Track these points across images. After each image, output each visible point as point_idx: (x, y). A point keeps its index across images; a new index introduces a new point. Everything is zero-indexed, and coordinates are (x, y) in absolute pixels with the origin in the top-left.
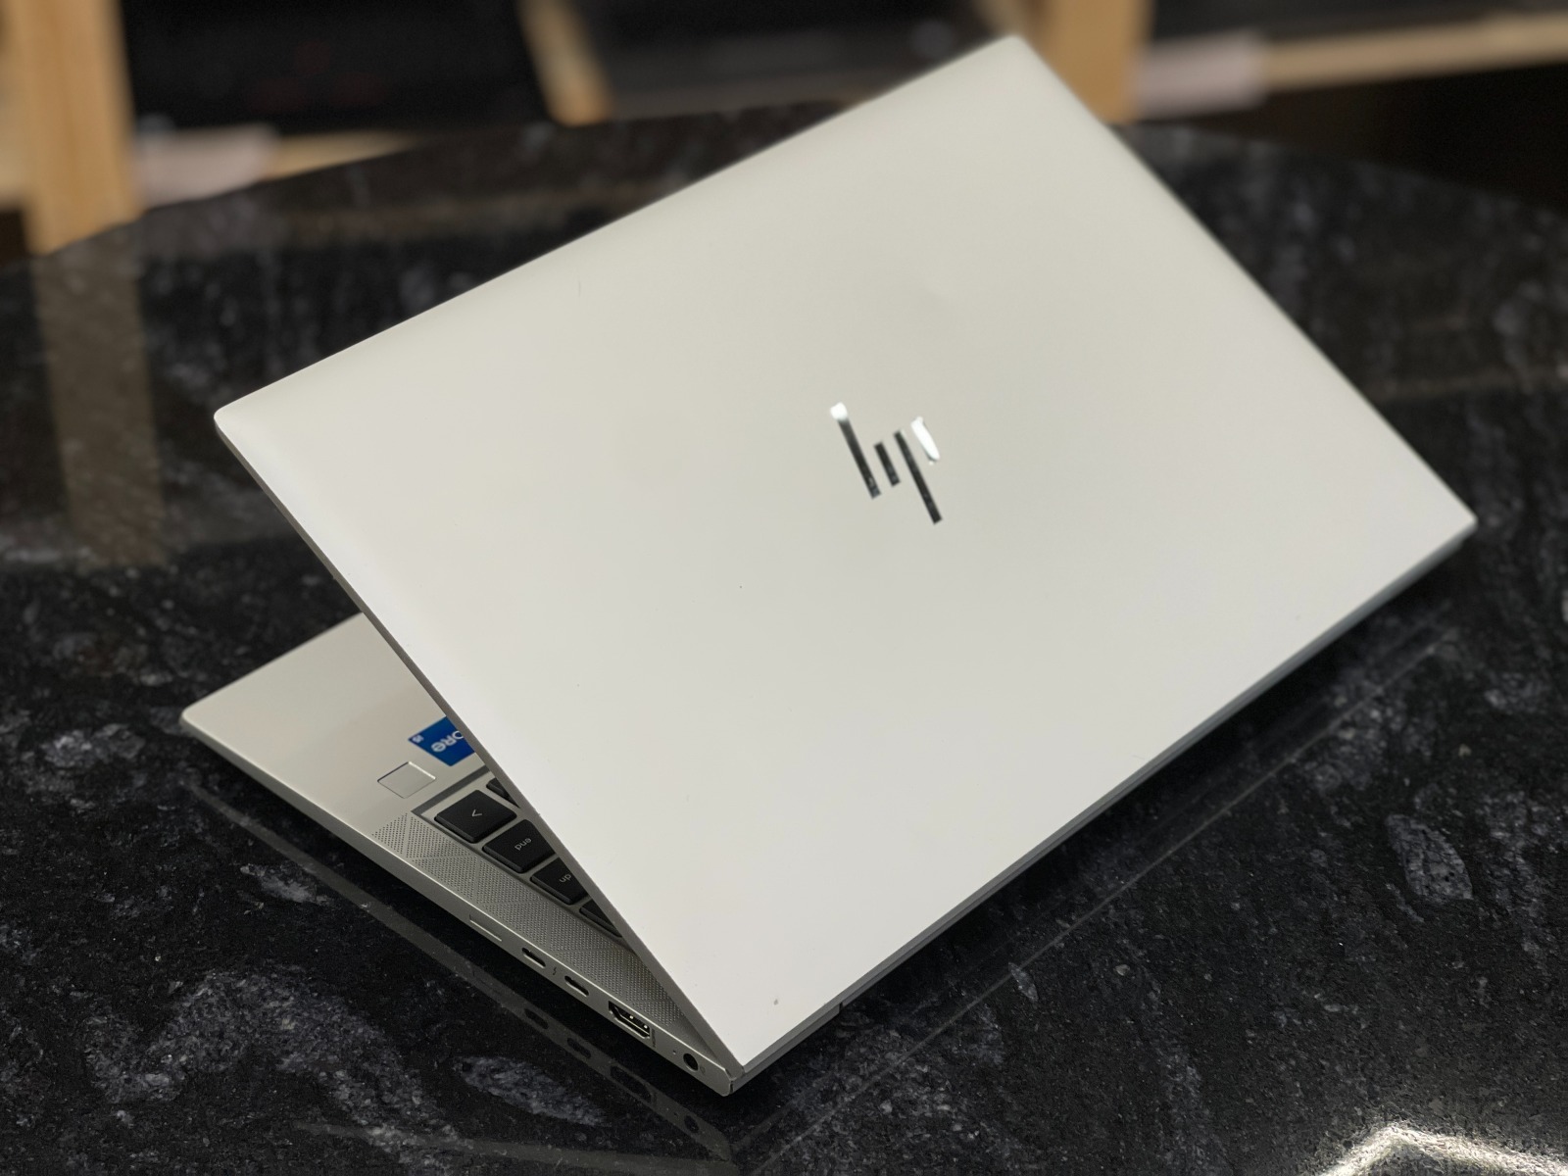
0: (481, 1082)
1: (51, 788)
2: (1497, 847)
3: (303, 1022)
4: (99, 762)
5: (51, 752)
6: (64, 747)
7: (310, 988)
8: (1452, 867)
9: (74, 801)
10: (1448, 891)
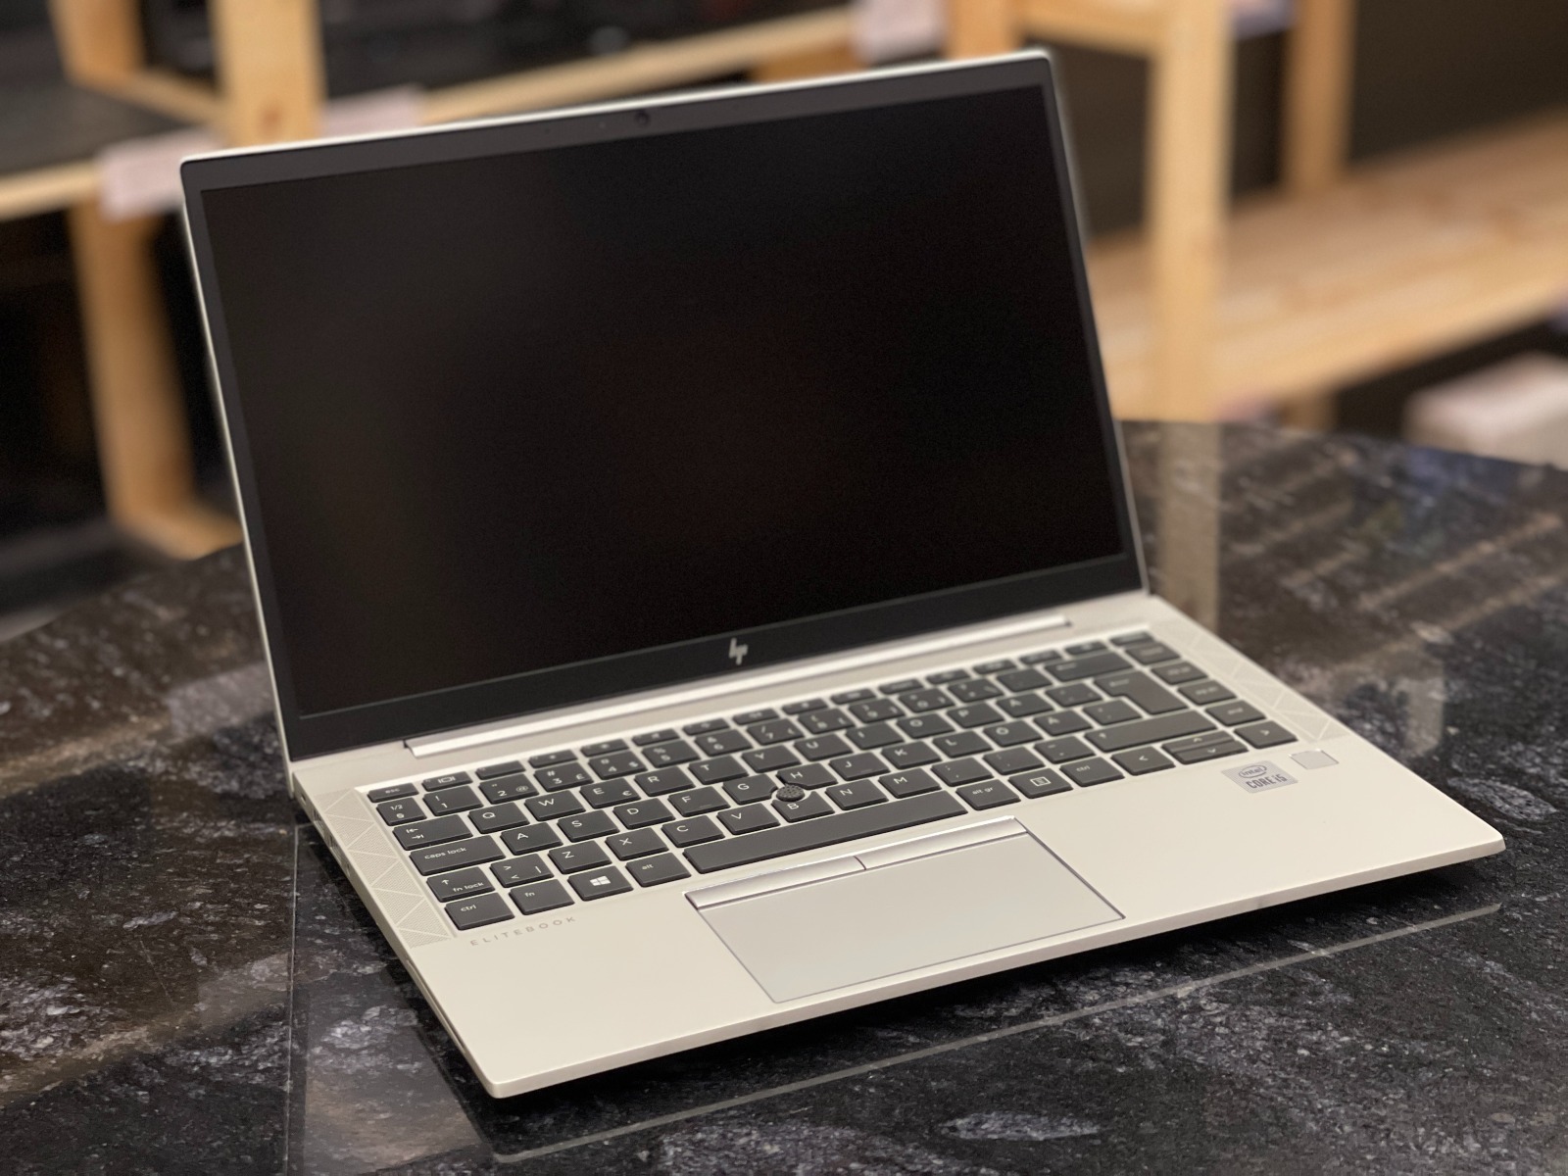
0: (975, 1134)
1: (368, 1065)
2: (1539, 778)
3: (780, 1143)
4: (390, 1035)
5: (337, 1042)
6: (345, 1035)
7: (762, 1121)
8: (1524, 797)
9: (400, 1067)
10: (1538, 811)
